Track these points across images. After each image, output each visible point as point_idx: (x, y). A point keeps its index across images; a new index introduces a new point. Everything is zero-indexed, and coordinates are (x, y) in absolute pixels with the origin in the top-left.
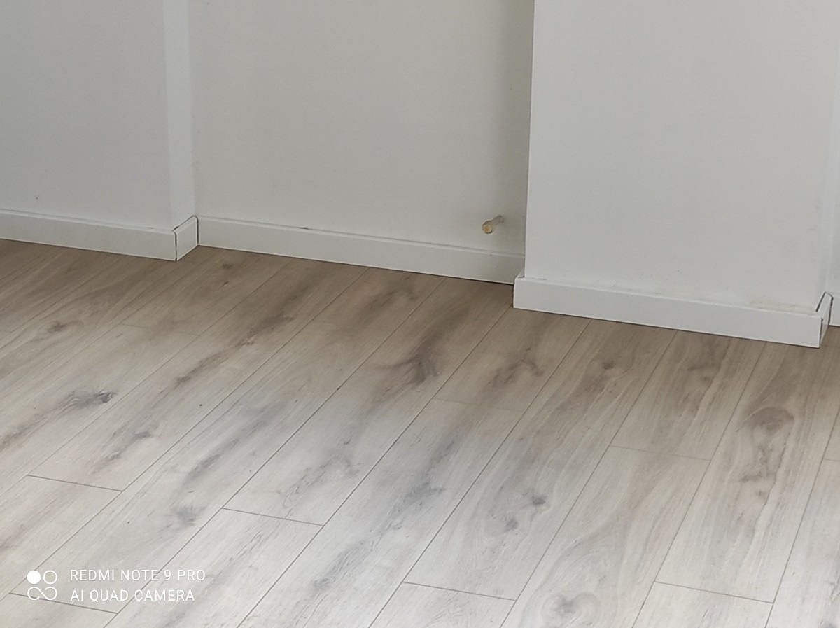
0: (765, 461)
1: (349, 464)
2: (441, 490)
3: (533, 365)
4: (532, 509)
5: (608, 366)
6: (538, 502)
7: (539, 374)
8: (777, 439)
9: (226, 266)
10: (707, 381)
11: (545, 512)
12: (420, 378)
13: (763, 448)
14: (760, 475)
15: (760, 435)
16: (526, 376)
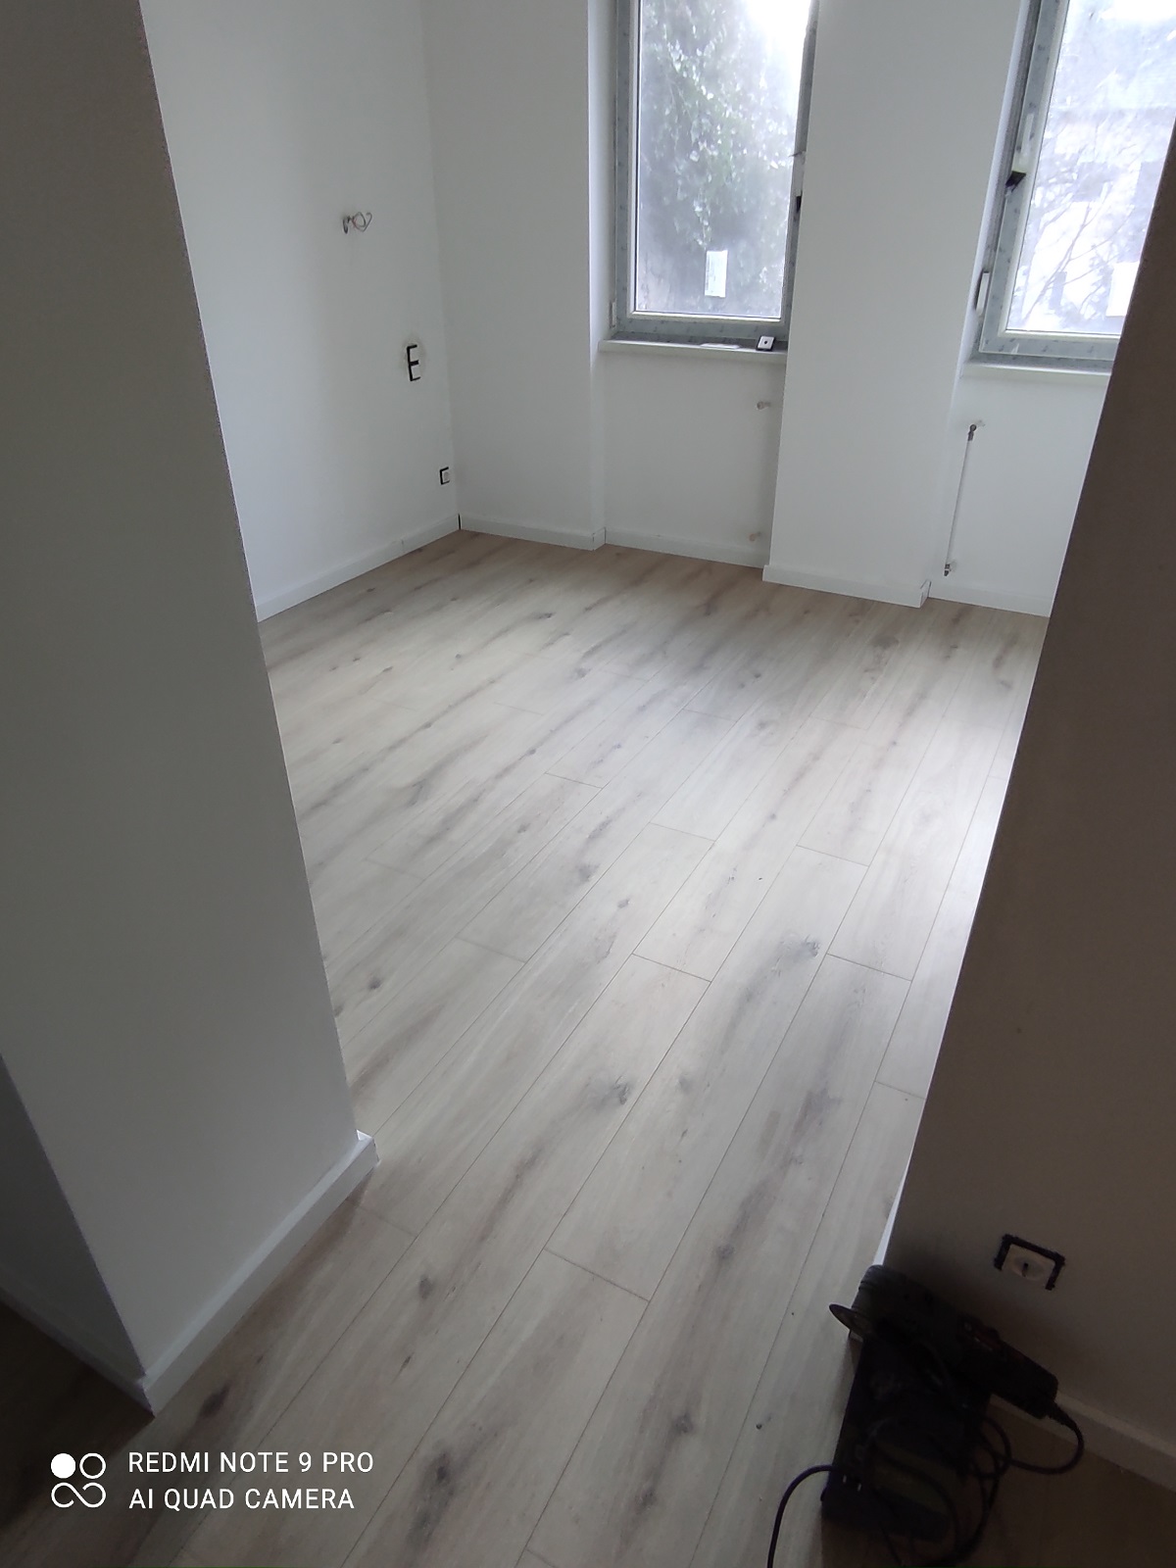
0: (878, 663)
1: (665, 653)
3: (768, 609)
4: (754, 679)
5: (806, 612)
7: (770, 613)
8: (887, 653)
9: (618, 554)
10: (857, 622)
11: (760, 681)
12: (708, 614)
13: (878, 657)
14: (874, 669)
15: (878, 651)
16: (763, 614)
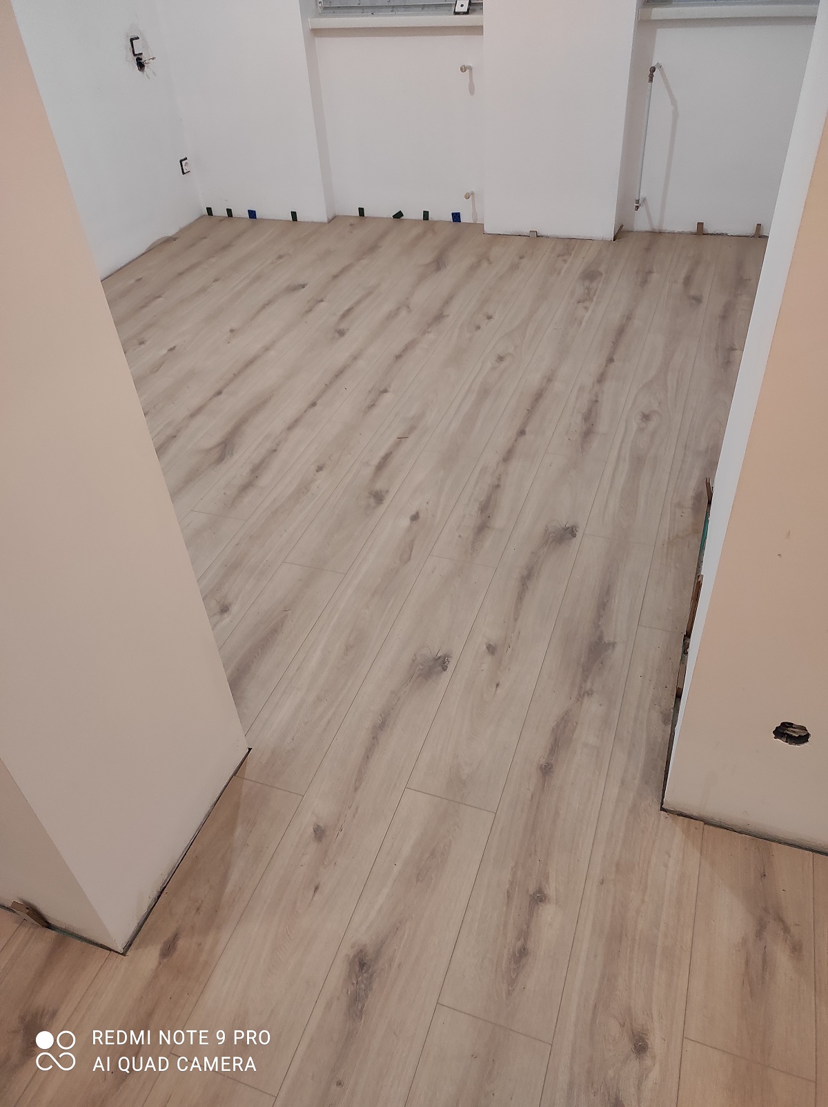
0: (589, 294)
2: (448, 316)
3: (488, 260)
4: (487, 321)
6: (489, 318)
7: (490, 263)
8: (594, 285)
10: (565, 261)
11: (492, 321)
12: (438, 270)
13: (588, 288)
14: (586, 299)
15: (587, 283)
16: (485, 264)
